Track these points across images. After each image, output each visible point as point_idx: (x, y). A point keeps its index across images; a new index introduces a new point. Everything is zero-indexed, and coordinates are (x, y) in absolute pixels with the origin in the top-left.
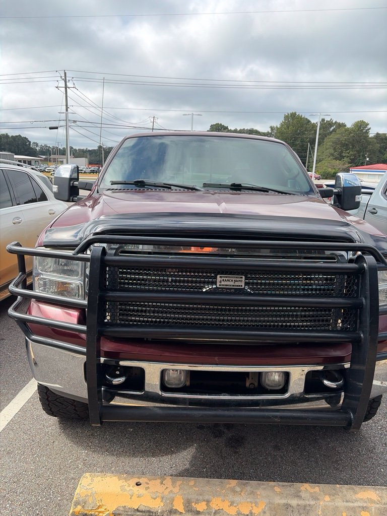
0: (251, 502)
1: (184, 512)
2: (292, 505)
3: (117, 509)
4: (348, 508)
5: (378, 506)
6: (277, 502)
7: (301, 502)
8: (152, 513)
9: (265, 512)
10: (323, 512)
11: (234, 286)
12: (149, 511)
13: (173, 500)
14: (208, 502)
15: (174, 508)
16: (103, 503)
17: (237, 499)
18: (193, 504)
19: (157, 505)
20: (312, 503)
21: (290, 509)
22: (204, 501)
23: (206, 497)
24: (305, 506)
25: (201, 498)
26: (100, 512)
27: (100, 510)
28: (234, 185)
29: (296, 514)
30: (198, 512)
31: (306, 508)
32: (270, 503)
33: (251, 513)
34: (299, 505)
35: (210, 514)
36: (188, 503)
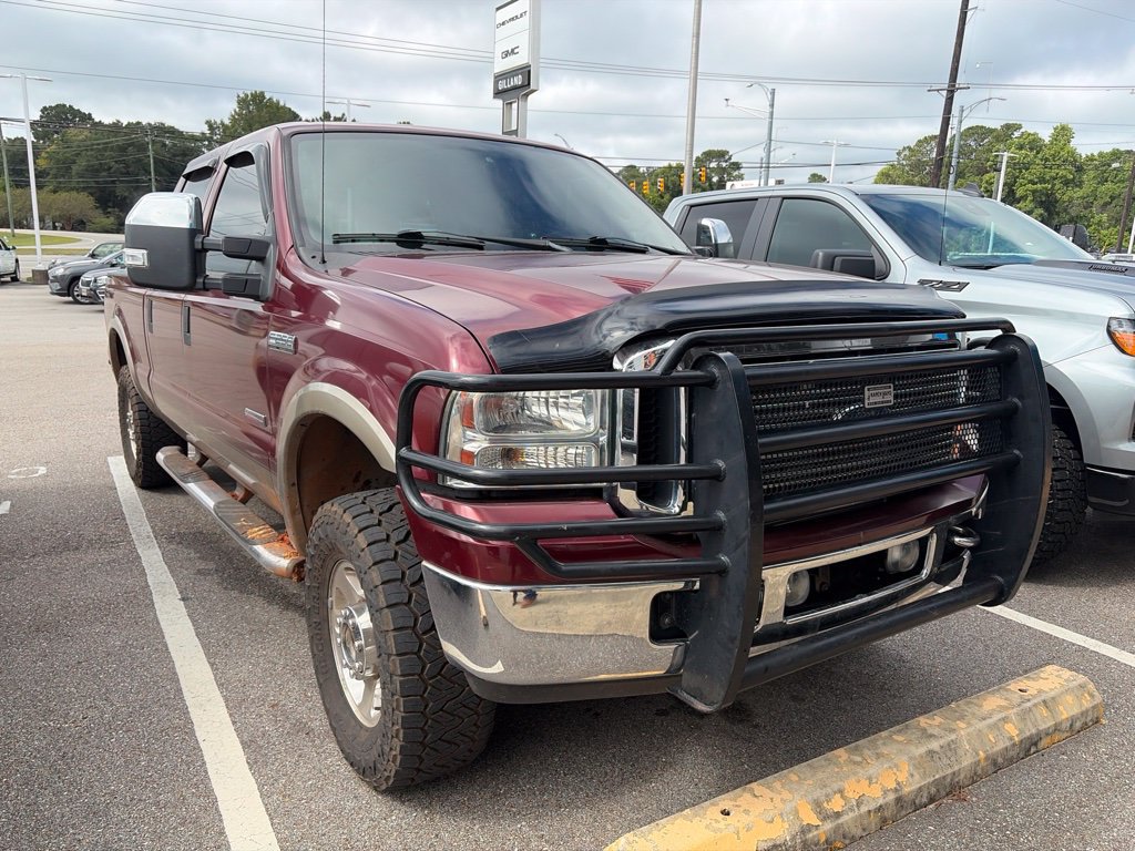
0: (890, 767)
1: (820, 823)
2: (935, 750)
4: (990, 727)
5: (1015, 710)
6: (917, 754)
7: (942, 742)
8: (780, 846)
9: (912, 775)
10: (969, 744)
11: (882, 402)
12: (775, 846)
13: (797, 812)
14: (841, 791)
15: (805, 823)
17: (870, 771)
18: (825, 805)
19: (781, 832)
20: (953, 737)
21: (936, 757)
22: (835, 793)
23: (836, 786)
24: (949, 745)
25: (830, 790)
29: (945, 761)
30: (838, 815)
31: (951, 748)
32: (911, 758)
33: (898, 784)
34: (942, 747)
35: (852, 810)
36: (817, 806)
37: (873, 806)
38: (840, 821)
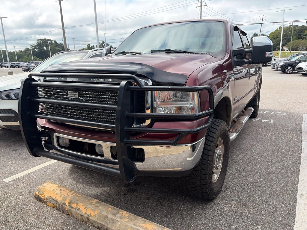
0: (93, 210)
1: (67, 205)
2: (109, 217)
3: (48, 197)
4: (132, 228)
6: (103, 214)
7: (113, 217)
9: (96, 216)
10: (120, 225)
11: (74, 97)
12: (57, 201)
13: (66, 199)
14: (78, 204)
15: (65, 203)
16: (45, 193)
17: (88, 206)
18: (72, 203)
19: (60, 200)
20: (118, 219)
21: (107, 219)
22: (76, 203)
23: (78, 202)
24: (113, 220)
25: (76, 201)
26: (43, 196)
27: (43, 195)
28: (166, 50)
29: (108, 222)
30: (72, 207)
31: (113, 221)
32: (100, 213)
33: (91, 215)
34: (111, 218)
35: (76, 210)
36: (70, 202)
37: (80, 213)
38: (71, 209)
